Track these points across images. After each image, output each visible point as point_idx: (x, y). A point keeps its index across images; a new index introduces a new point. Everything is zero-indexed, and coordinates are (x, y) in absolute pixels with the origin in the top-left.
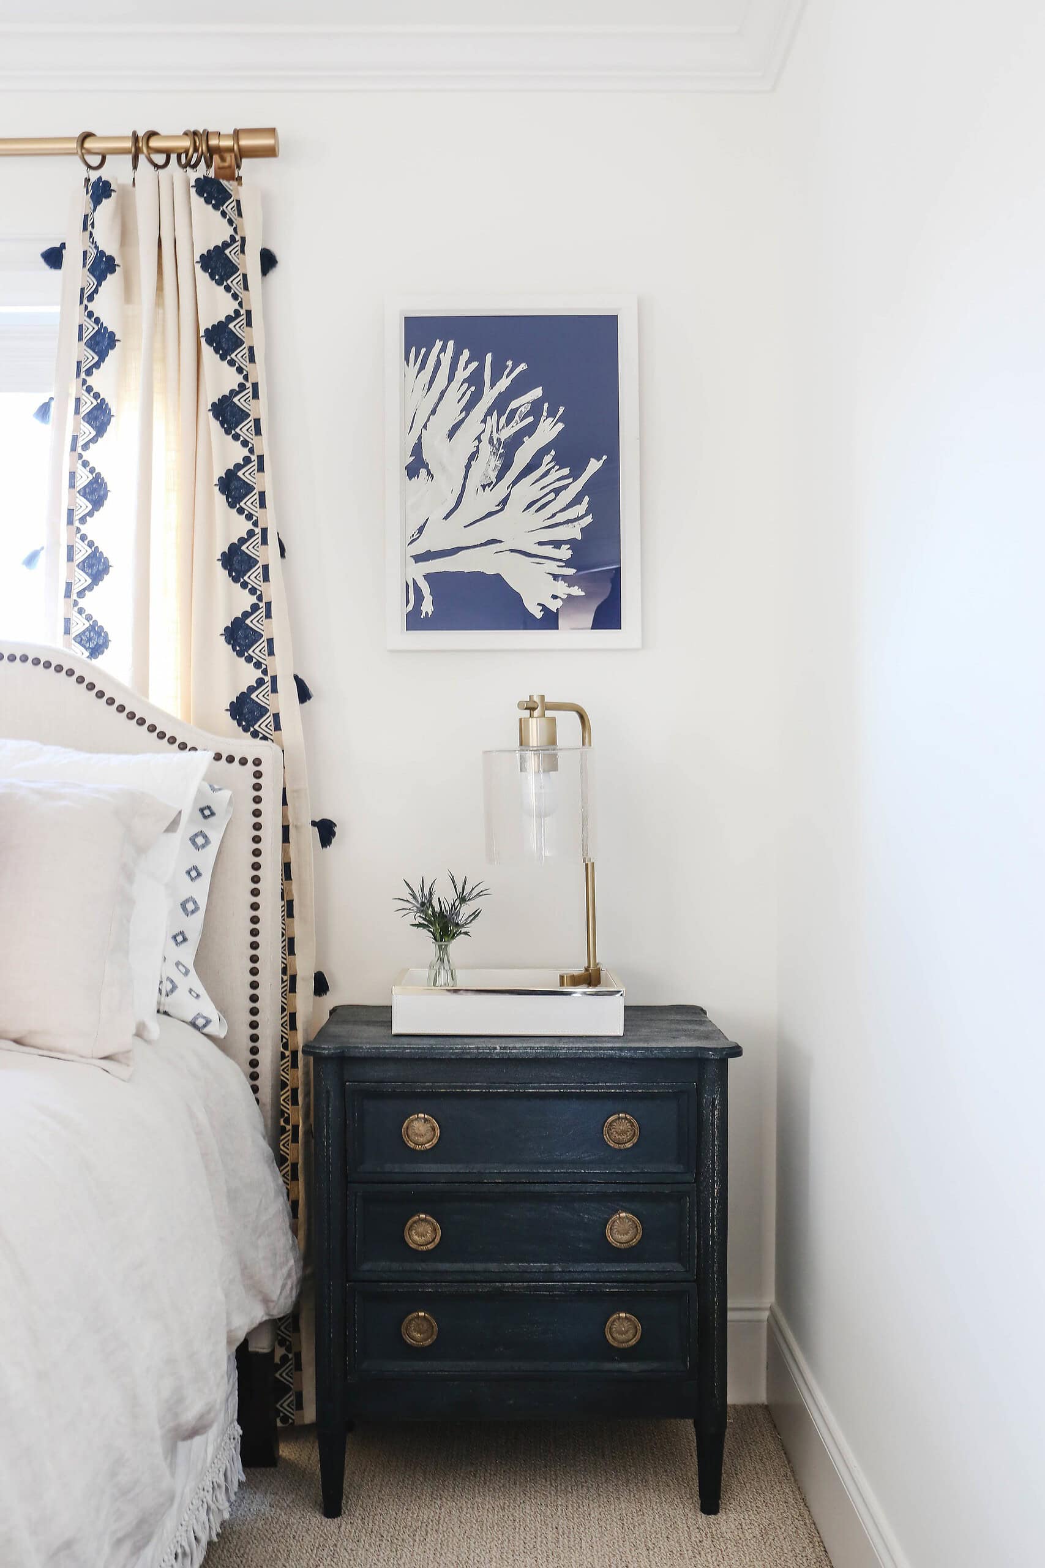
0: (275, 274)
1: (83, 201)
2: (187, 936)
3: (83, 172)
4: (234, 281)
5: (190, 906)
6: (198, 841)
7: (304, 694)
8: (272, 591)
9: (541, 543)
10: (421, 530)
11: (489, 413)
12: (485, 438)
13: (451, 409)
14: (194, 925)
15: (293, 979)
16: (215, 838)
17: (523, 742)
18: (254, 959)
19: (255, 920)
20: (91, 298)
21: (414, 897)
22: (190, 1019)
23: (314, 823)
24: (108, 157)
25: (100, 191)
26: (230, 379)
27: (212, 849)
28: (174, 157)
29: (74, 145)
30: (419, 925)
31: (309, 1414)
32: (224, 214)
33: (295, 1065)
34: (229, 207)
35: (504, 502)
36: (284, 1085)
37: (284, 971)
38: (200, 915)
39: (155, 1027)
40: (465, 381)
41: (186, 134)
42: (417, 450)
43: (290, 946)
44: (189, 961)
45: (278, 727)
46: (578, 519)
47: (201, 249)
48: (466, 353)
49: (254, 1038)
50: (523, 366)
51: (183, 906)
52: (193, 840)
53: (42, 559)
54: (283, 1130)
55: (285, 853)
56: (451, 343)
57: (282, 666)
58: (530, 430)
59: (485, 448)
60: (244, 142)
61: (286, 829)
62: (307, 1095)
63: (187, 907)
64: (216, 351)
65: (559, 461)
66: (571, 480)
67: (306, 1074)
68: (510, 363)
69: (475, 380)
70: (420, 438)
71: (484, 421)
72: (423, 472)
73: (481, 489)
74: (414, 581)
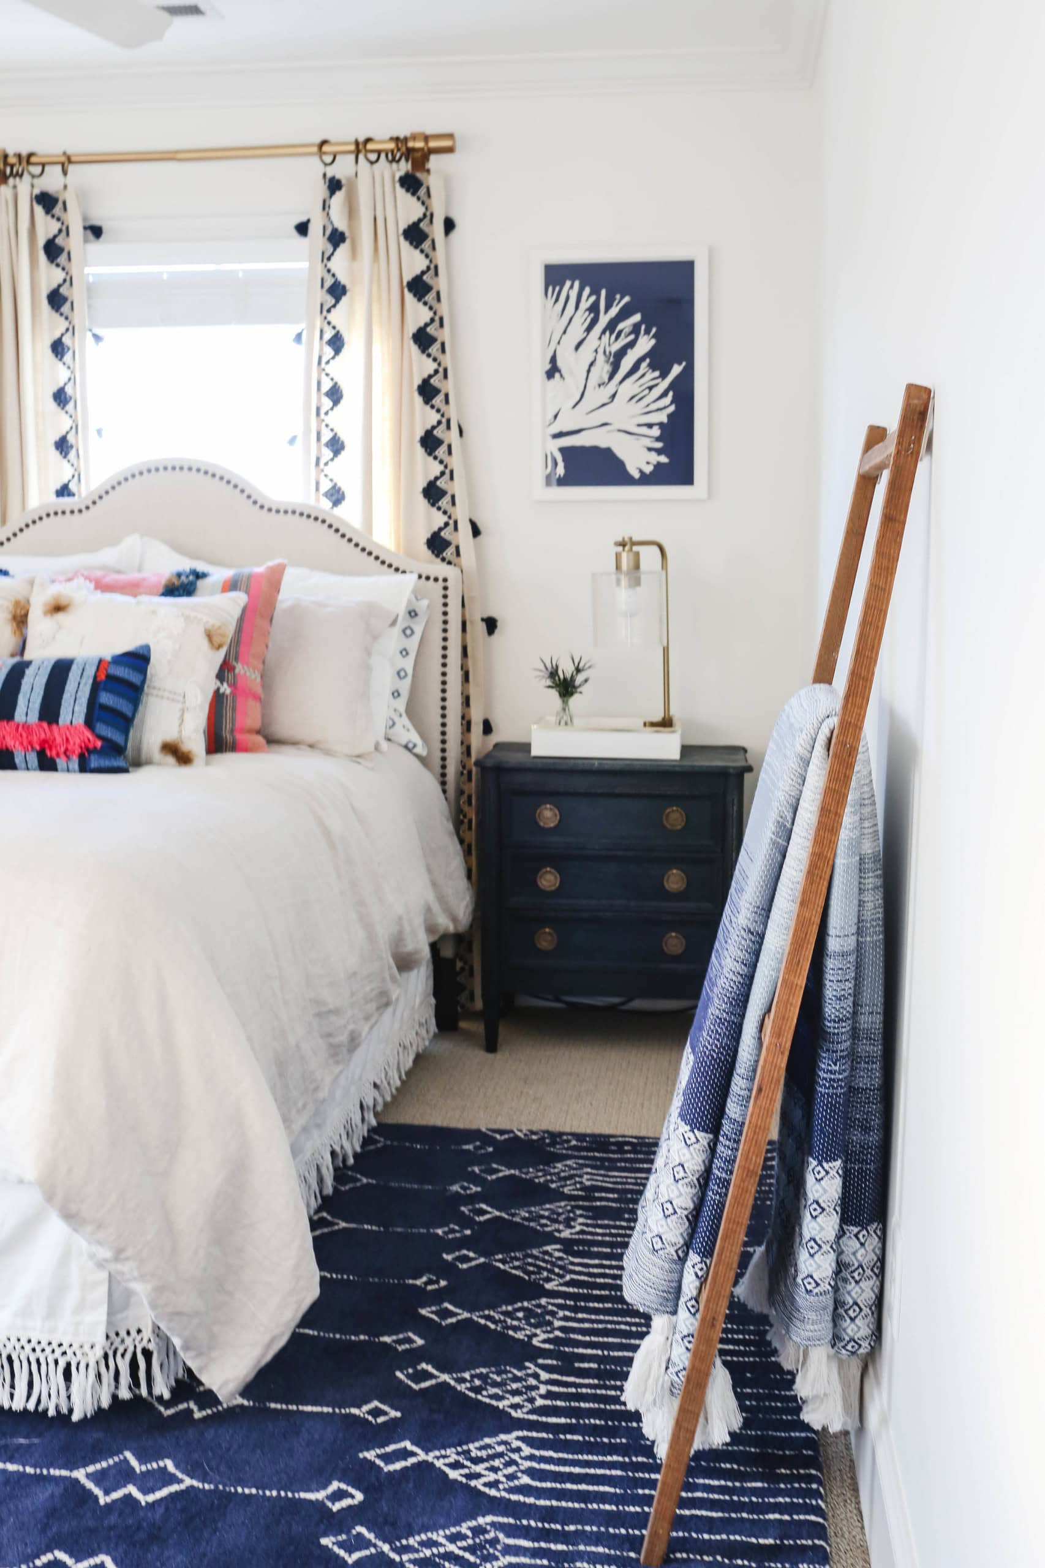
0: (454, 235)
1: (322, 190)
2: (401, 692)
3: (321, 168)
4: (426, 245)
5: (402, 674)
6: (407, 632)
7: (476, 531)
8: (455, 462)
9: (639, 425)
10: (556, 417)
11: (604, 332)
12: (601, 351)
13: (577, 330)
14: (405, 686)
15: (469, 723)
16: (418, 630)
17: (618, 567)
18: (444, 708)
19: (444, 683)
20: (329, 259)
21: (547, 669)
22: (404, 742)
23: (483, 620)
24: (338, 158)
25: (334, 185)
26: (425, 315)
27: (417, 637)
28: (383, 156)
29: (315, 149)
30: (549, 687)
31: (479, 1004)
32: (419, 199)
33: (470, 779)
34: (422, 192)
35: (614, 396)
36: (462, 792)
37: (463, 718)
38: (409, 679)
39: (384, 745)
40: (587, 310)
41: (392, 139)
42: (553, 360)
43: (467, 702)
44: (402, 708)
45: (458, 554)
46: (665, 408)
47: (403, 226)
48: (587, 290)
49: (444, 759)
50: (627, 299)
51: (398, 673)
52: (404, 631)
53: (299, 441)
54: (462, 822)
55: (464, 640)
56: (577, 284)
57: (461, 514)
58: (631, 345)
59: (601, 358)
60: (433, 144)
61: (464, 624)
62: (478, 799)
63: (400, 674)
64: (415, 295)
65: (653, 367)
66: (660, 380)
67: (477, 786)
68: (618, 296)
69: (594, 309)
70: (555, 352)
71: (600, 338)
72: (557, 375)
73: (597, 387)
74: (552, 454)
